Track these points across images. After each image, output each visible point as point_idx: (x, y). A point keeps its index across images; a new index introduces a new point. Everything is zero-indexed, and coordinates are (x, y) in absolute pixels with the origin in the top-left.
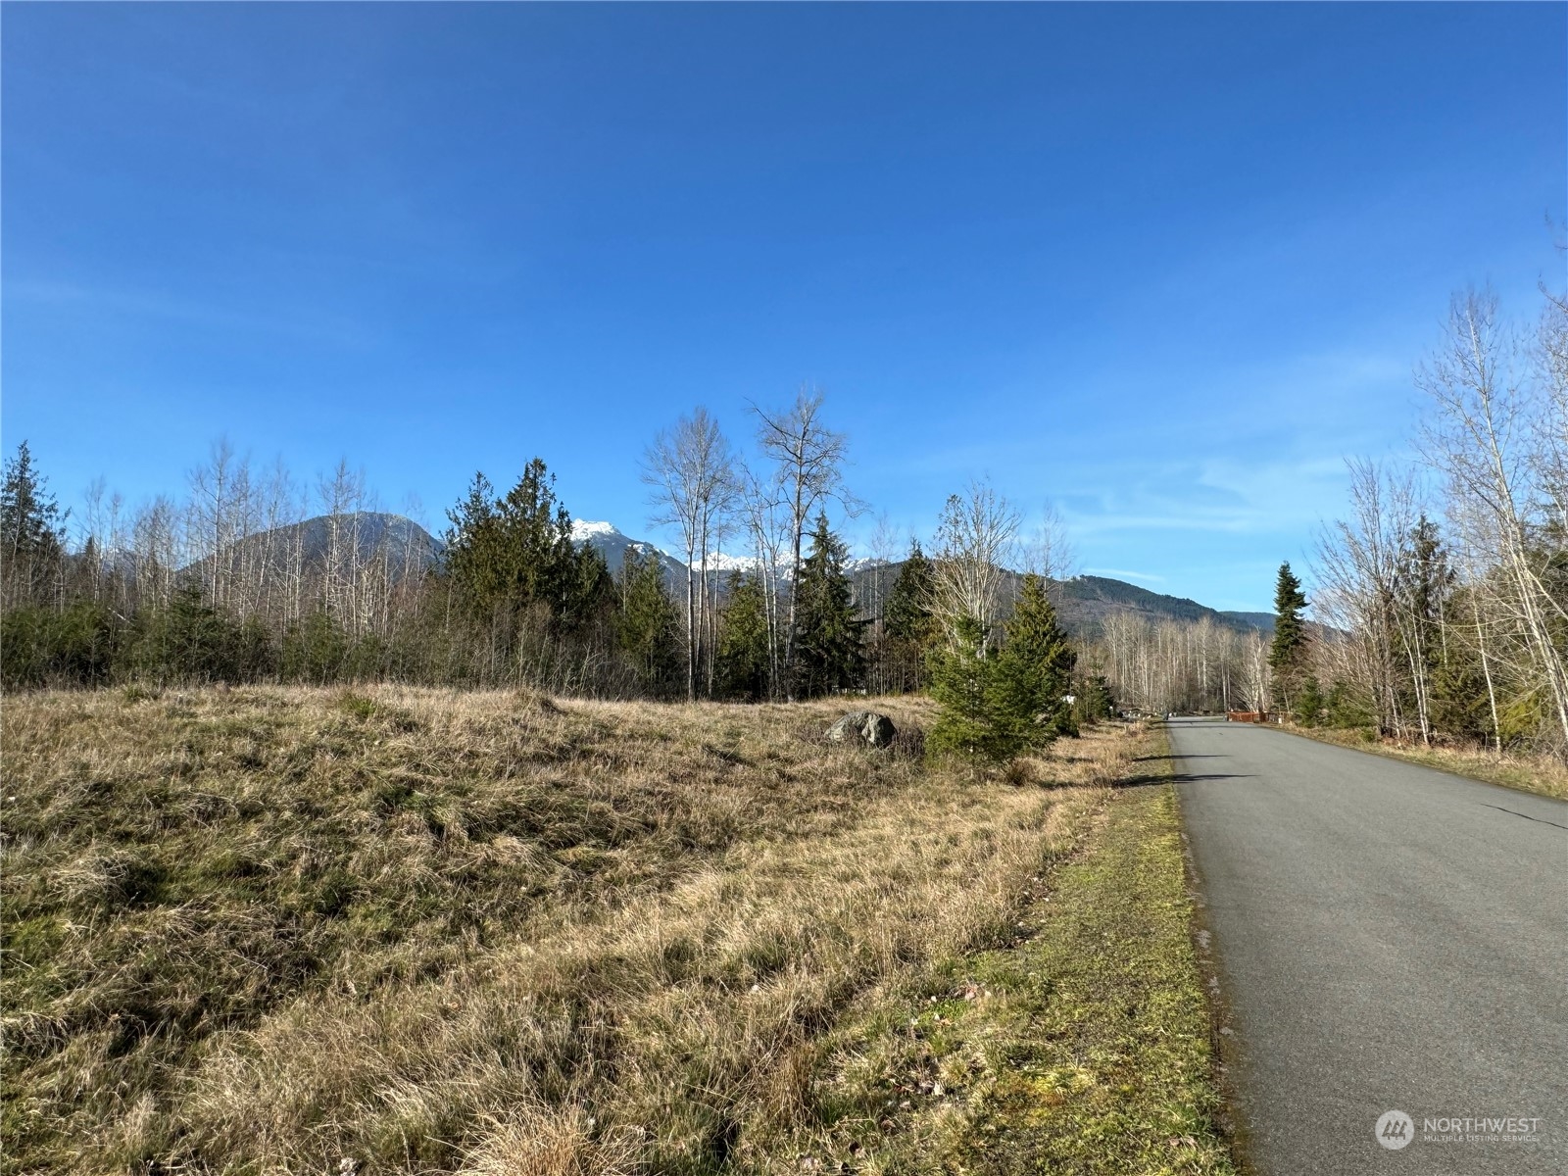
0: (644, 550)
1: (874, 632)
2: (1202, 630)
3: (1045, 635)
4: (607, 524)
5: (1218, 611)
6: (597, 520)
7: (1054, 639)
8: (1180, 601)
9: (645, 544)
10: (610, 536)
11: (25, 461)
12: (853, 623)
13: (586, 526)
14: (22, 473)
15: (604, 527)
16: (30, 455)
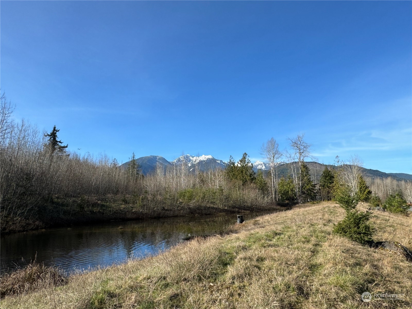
0: (220, 162)
1: (317, 187)
2: (389, 180)
3: (364, 187)
4: (210, 156)
5: (387, 173)
6: (208, 155)
7: (366, 188)
8: (374, 171)
9: (221, 161)
10: (212, 159)
11: (134, 156)
12: (313, 185)
13: (205, 156)
14: (133, 158)
15: (210, 157)
16: (135, 155)
